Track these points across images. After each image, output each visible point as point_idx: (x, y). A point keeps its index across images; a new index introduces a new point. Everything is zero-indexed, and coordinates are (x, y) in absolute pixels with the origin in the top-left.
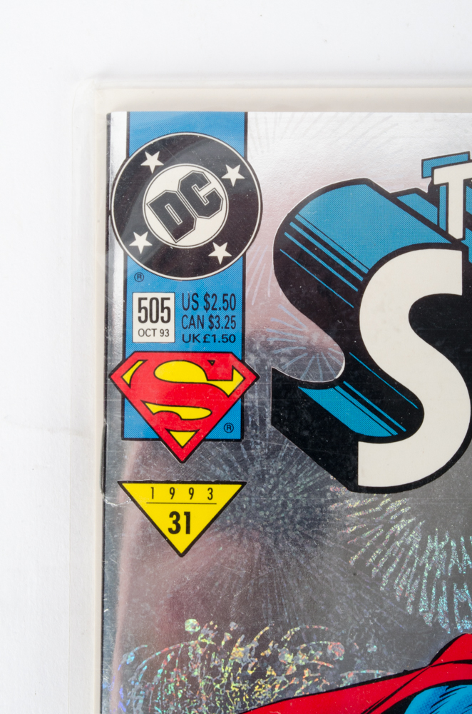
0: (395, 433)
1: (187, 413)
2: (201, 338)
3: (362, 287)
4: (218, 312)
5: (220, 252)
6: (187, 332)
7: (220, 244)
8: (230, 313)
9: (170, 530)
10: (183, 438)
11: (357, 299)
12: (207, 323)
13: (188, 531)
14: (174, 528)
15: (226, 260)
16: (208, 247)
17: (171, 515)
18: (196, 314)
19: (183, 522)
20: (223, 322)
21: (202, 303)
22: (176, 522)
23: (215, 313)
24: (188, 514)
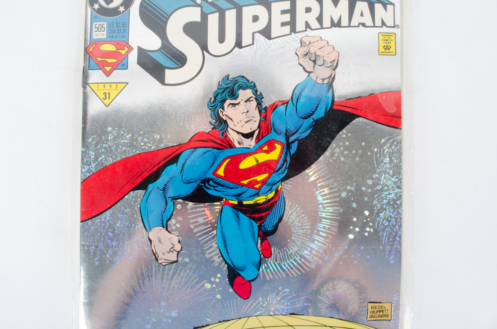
0: (177, 66)
1: (109, 61)
2: (115, 37)
3: (168, 19)
4: (120, 28)
5: (122, 9)
6: (110, 35)
7: (122, 6)
8: (124, 28)
9: (104, 99)
10: (108, 69)
11: (166, 23)
12: (117, 32)
13: (109, 99)
14: (105, 98)
15: (124, 12)
16: (118, 7)
17: (104, 94)
18: (113, 29)
19: (107, 96)
20: (122, 31)
21: (115, 25)
22: (105, 96)
23: (119, 28)
24: (109, 93)
